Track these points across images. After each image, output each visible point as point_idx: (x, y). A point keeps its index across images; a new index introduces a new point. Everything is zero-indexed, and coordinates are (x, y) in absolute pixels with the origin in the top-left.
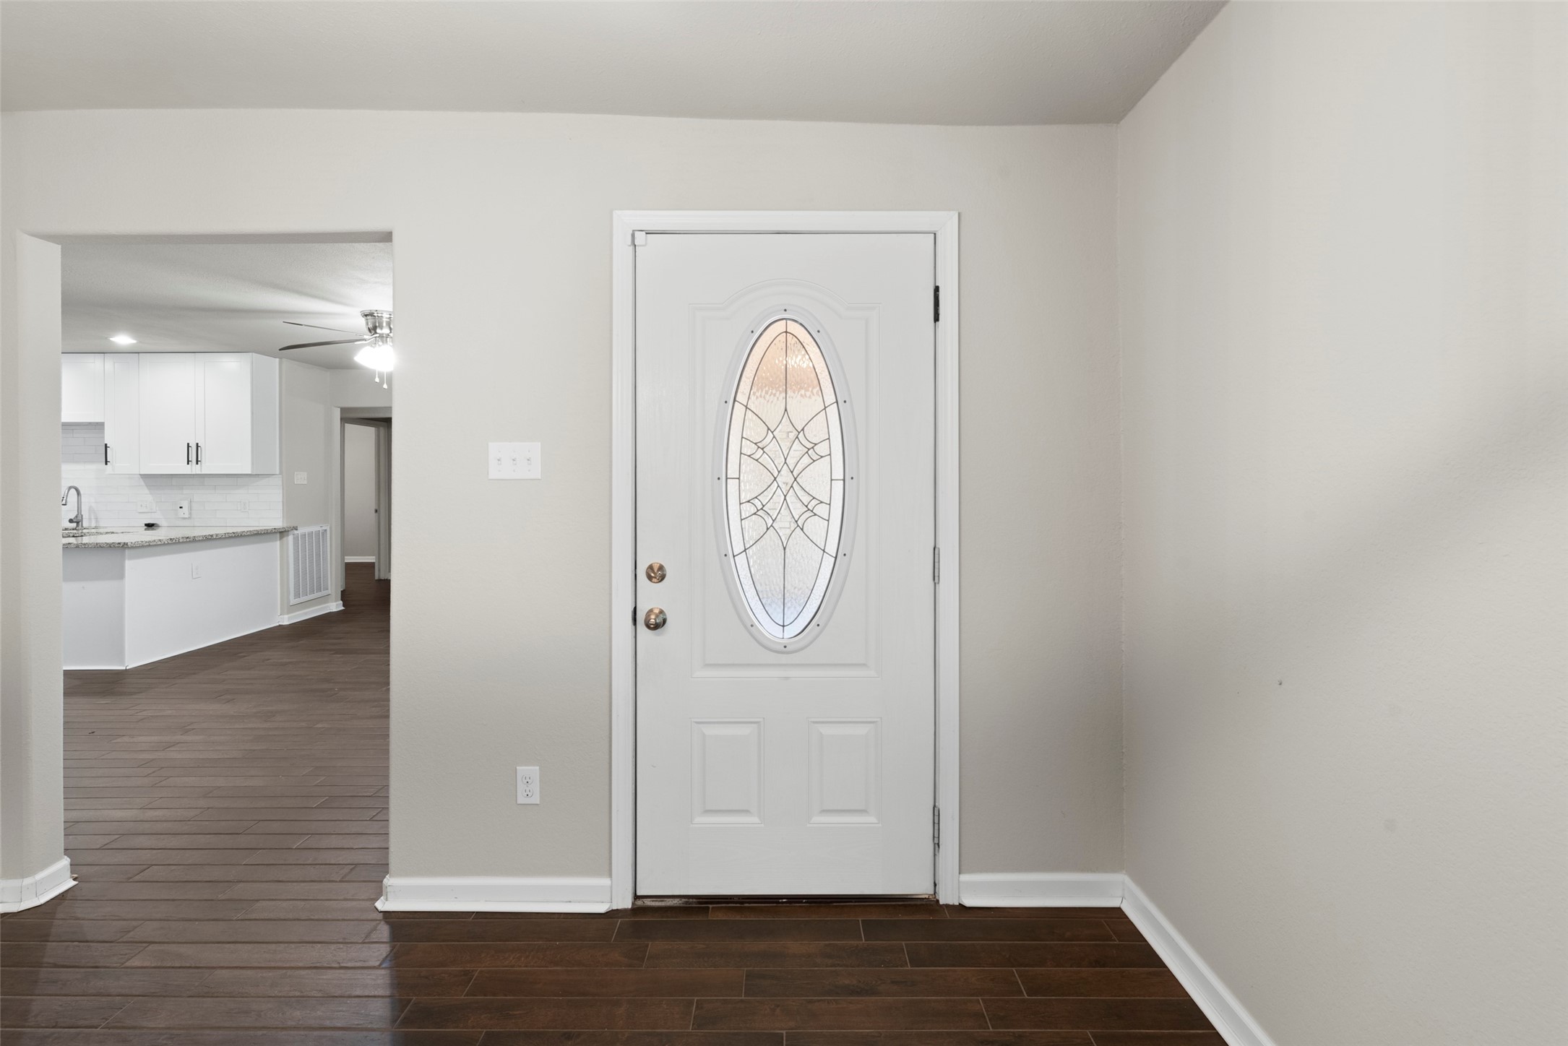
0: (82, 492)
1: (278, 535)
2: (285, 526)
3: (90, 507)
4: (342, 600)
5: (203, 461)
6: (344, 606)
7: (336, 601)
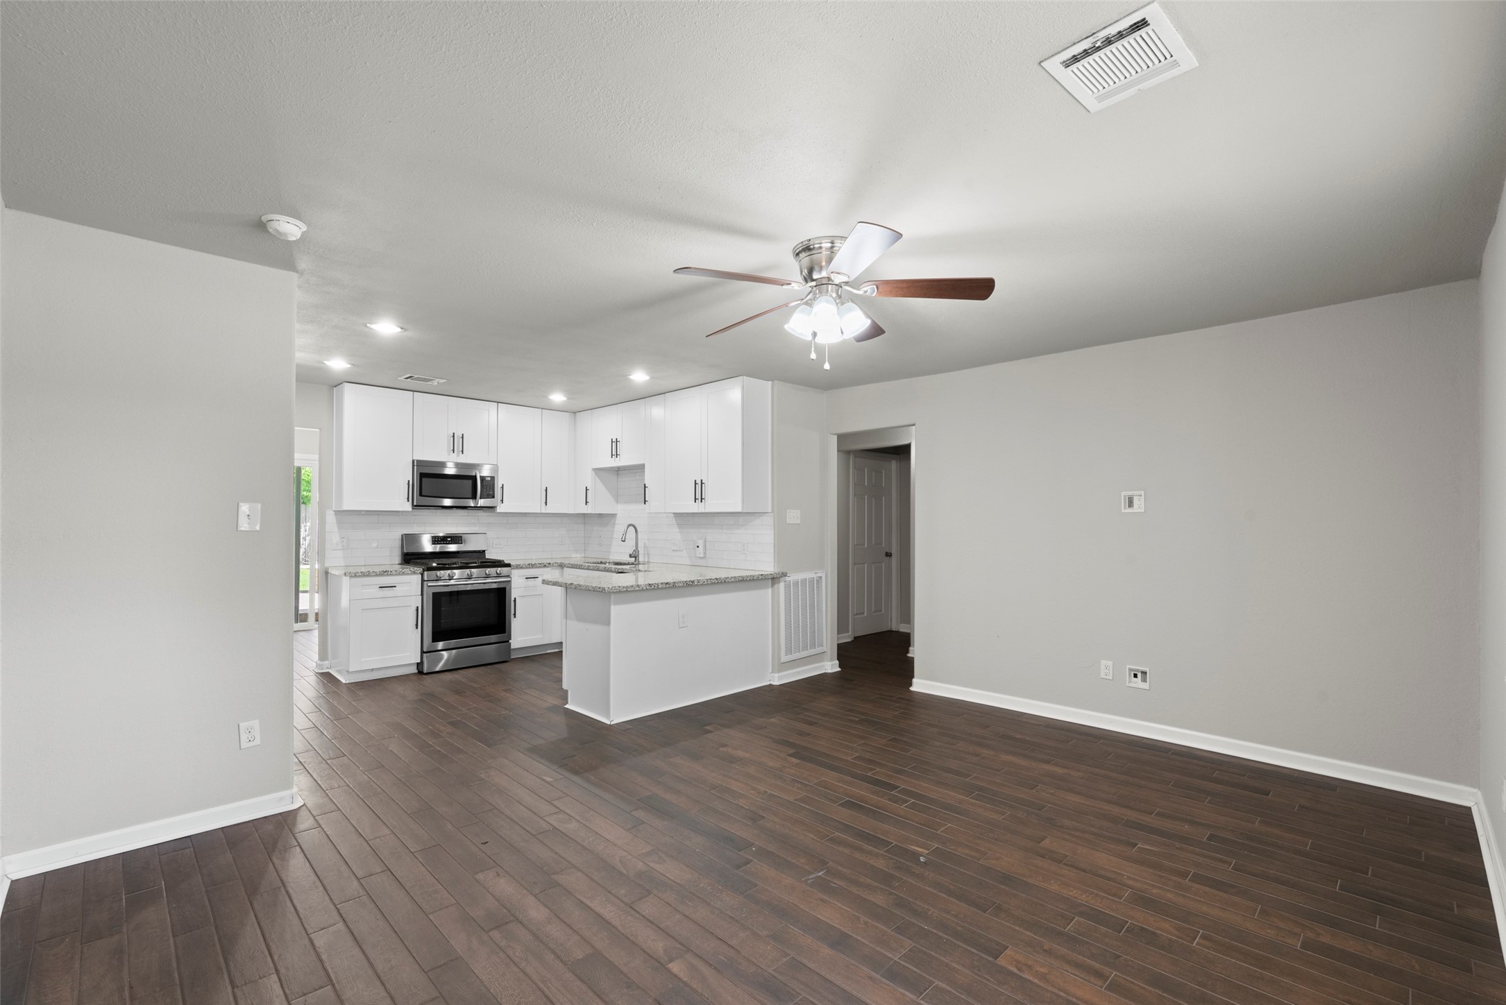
0: (638, 530)
1: (770, 581)
2: (776, 571)
3: (645, 544)
4: (838, 659)
5: (706, 499)
6: (840, 667)
7: (831, 660)
